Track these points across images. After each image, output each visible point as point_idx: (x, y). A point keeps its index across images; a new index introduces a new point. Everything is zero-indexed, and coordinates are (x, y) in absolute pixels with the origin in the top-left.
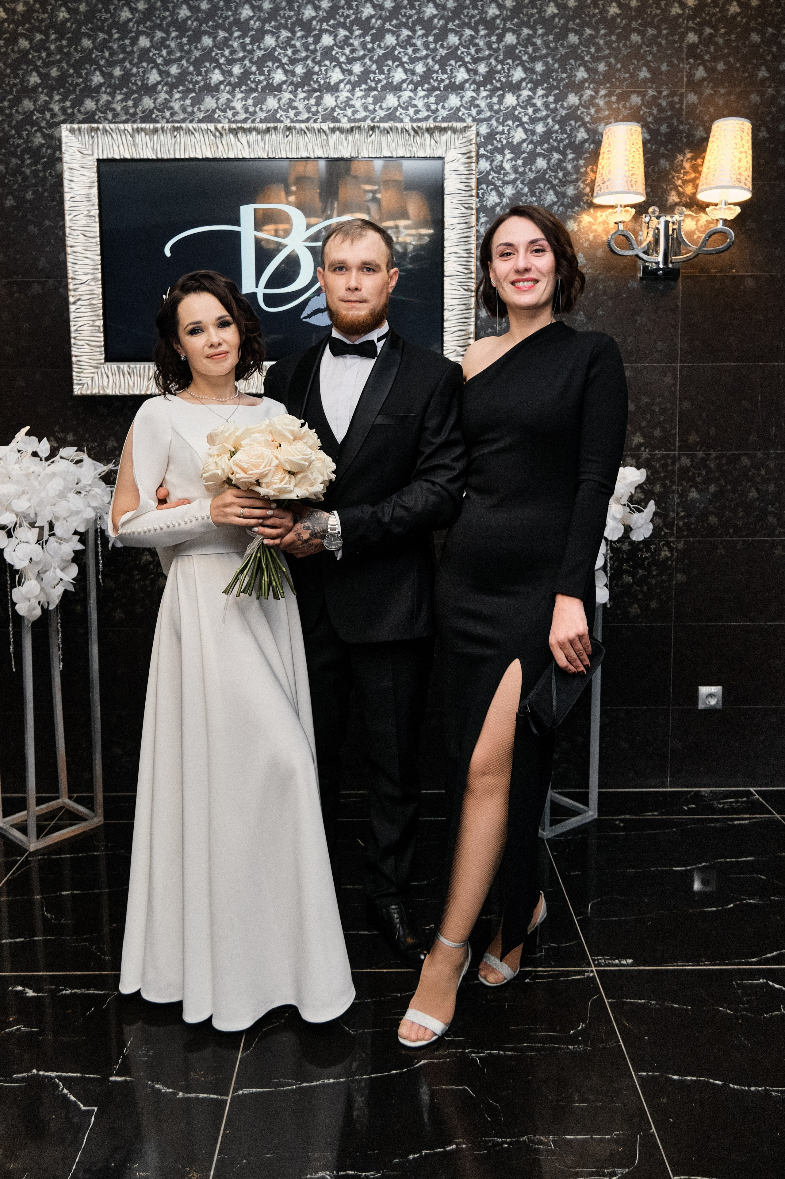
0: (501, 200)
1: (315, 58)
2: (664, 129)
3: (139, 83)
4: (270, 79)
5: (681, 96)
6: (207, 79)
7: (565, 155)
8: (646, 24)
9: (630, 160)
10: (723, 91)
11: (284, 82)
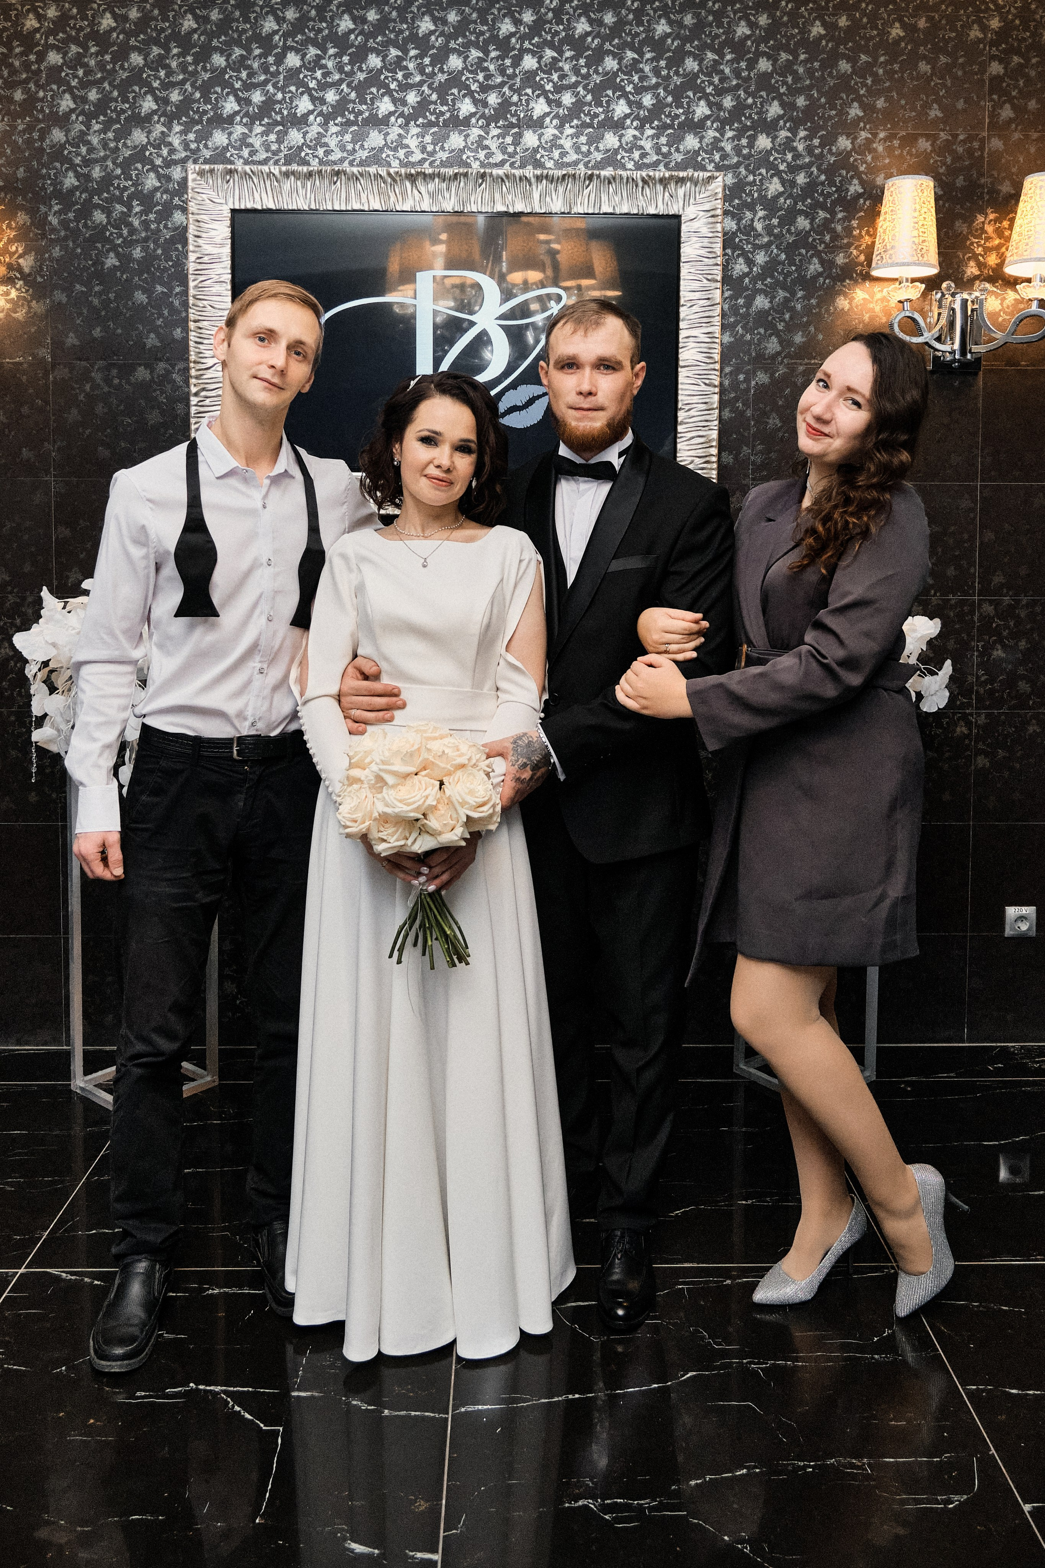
0: (751, 269)
1: (514, 84)
2: (960, 181)
3: (285, 112)
4: (455, 110)
5: (982, 141)
6: (373, 109)
7: (833, 213)
8: (937, 50)
9: (920, 223)
10: (1035, 135)
11: (473, 115)
